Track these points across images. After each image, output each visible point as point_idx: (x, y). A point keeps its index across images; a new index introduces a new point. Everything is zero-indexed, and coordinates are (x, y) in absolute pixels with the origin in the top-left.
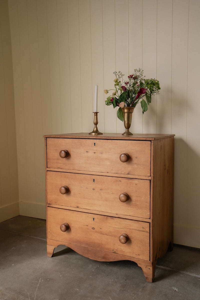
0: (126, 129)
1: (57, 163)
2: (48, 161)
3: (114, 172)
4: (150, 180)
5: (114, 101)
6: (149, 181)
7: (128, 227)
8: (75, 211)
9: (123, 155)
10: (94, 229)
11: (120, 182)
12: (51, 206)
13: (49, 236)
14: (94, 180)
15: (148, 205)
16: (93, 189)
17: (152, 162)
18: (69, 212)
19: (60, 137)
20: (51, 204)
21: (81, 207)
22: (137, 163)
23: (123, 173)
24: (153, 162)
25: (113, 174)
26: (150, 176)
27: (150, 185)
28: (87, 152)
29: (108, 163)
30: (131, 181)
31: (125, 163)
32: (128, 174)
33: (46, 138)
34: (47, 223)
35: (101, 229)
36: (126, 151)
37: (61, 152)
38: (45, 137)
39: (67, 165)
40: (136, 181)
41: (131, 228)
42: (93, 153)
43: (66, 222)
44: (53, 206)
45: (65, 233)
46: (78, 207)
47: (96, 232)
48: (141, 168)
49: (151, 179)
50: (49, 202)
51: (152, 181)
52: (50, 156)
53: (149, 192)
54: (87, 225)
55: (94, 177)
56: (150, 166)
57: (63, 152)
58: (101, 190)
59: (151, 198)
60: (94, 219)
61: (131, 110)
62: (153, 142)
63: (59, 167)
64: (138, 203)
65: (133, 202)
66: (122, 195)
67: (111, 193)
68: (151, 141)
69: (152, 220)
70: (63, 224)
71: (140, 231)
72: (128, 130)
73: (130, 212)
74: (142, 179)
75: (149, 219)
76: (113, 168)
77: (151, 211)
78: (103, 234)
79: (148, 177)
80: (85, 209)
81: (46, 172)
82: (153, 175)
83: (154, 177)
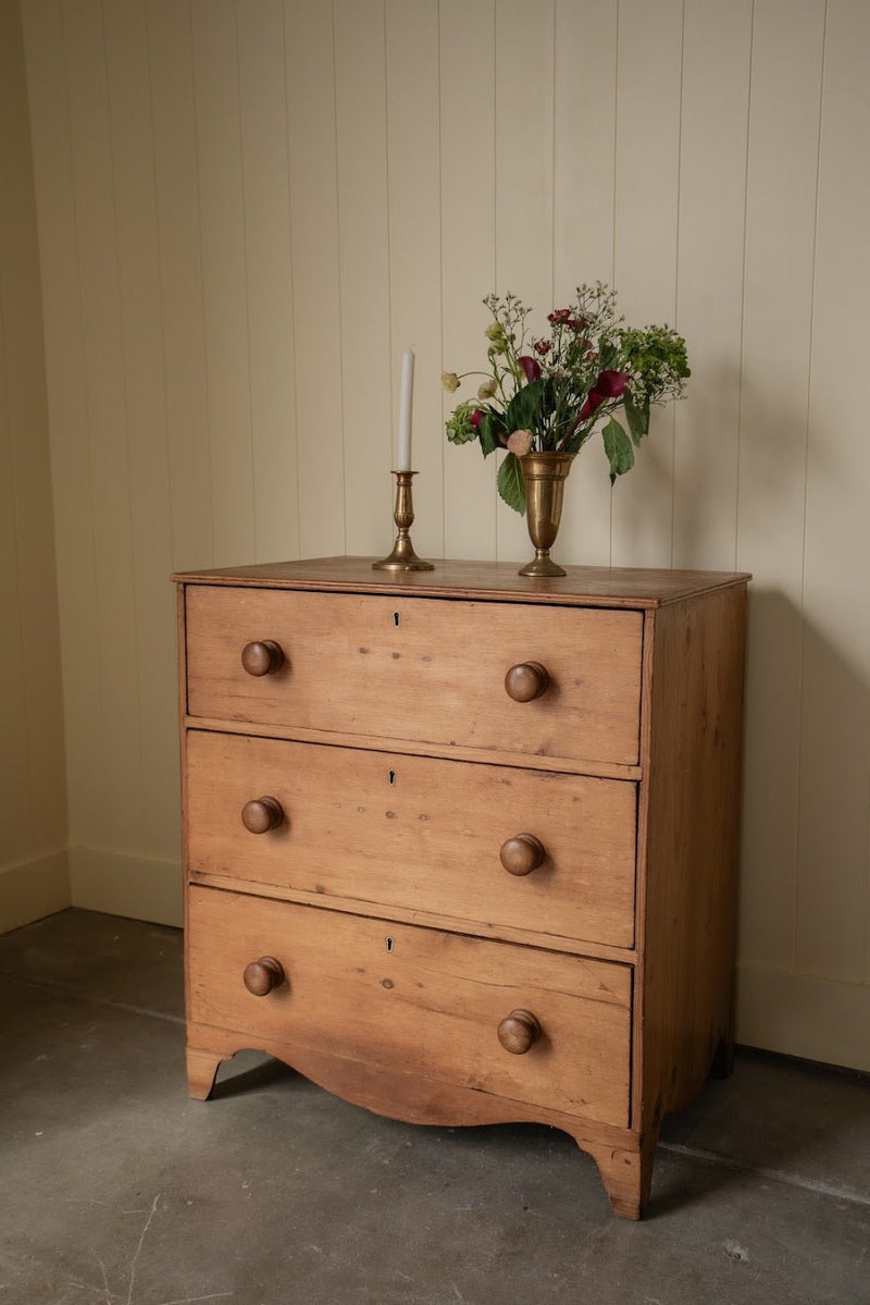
0: (537, 547)
1: (231, 696)
2: (192, 684)
3: (478, 741)
4: (638, 783)
5: (486, 424)
6: (631, 787)
7: (537, 984)
8: (308, 905)
9: (519, 671)
10: (392, 987)
11: (505, 786)
12: (206, 880)
13: (194, 1009)
15: (629, 889)
16: (390, 815)
17: (647, 704)
18: (282, 913)
19: (246, 584)
20: (205, 874)
21: (337, 892)
22: (581, 706)
23: (520, 747)
24: (650, 703)
25: (477, 752)
26: (638, 765)
27: (634, 804)
28: (363, 651)
29: (453, 702)
30: (552, 783)
31: (528, 706)
32: (542, 752)
33: (181, 586)
35: (420, 986)
36: (531, 650)
37: (246, 651)
38: (179, 583)
39: (274, 706)
40: (576, 786)
41: (551, 988)
42: (390, 658)
43: (267, 951)
44: (212, 884)
45: (264, 1001)
46: (321, 891)
47: (400, 998)
48: (600, 727)
49: (639, 778)
50: (195, 866)
51: (645, 788)
52: (199, 664)
53: (630, 835)
54: (360, 966)
55: (391, 761)
56: (637, 721)
57: (257, 649)
58: (423, 817)
59: (639, 861)
60: (390, 942)
61: (558, 466)
62: (651, 618)
63: (241, 712)
64: (582, 882)
65: (562, 877)
66: (513, 845)
67: (468, 832)
68: (642, 611)
69: (645, 955)
70: (253, 964)
71: (589, 1002)
72: (544, 555)
73: (547, 916)
74: (600, 778)
75: (631, 949)
76: (474, 723)
77: (637, 917)
78: (429, 1009)
79: (629, 770)
80: (351, 898)
81: (184, 734)
82: (649, 760)
83: (653, 770)
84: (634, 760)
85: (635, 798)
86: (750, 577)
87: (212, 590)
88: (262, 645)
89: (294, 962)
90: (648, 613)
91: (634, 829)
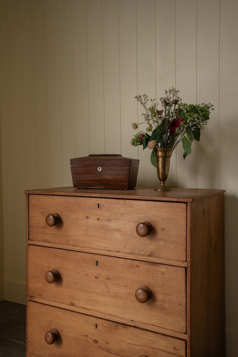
1: (43, 233)
2: (30, 229)
3: (128, 251)
4: (186, 268)
5: (144, 139)
6: (184, 270)
7: (150, 345)
8: (68, 310)
9: (141, 225)
10: (97, 343)
11: (137, 268)
12: (34, 299)
13: (29, 348)
14: (97, 262)
15: (183, 309)
16: (96, 277)
17: (188, 238)
18: (60, 313)
19: (48, 194)
20: (34, 297)
21: (78, 305)
22: (164, 238)
23: (142, 253)
24: (190, 238)
25: (127, 255)
26: (186, 261)
27: (185, 276)
28: (87, 217)
29: (118, 236)
30: (154, 267)
31: (145, 238)
32: (150, 255)
33: (27, 195)
34: (28, 327)
35: (107, 343)
36: (145, 218)
37: (47, 217)
38: (27, 194)
39: (57, 237)
40: (163, 269)
41: (155, 347)
42: (96, 220)
43: (54, 327)
44: (36, 301)
45: (53, 346)
46: (72, 305)
47: (100, 347)
48: (171, 246)
49: (187, 266)
50: (30, 294)
51: (189, 270)
52: (33, 222)
53: (184, 288)
54: (86, 334)
55: (97, 258)
56: (185, 245)
57: (51, 217)
58: (108, 278)
59: (187, 299)
60: (96, 325)
61: (168, 152)
62: (189, 205)
63: (47, 239)
64: (166, 306)
65: (158, 303)
66: (140, 291)
67: (124, 285)
68: (186, 203)
69: (190, 337)
70: (48, 332)
71: (170, 354)
72: (163, 184)
73: (153, 318)
74: (172, 266)
75: (185, 334)
76: (126, 244)
77: (187, 321)
78: (110, 353)
79: (183, 263)
80: (83, 308)
81: (28, 246)
82: (190, 260)
83: (192, 263)
84: (185, 259)
85: (185, 274)
86: (225, 191)
87: (37, 196)
88: (53, 215)
89: (63, 331)
90: (188, 204)
91: (185, 286)
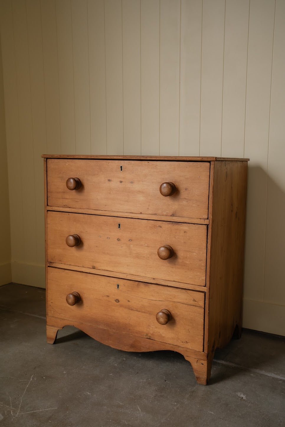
1: (63, 198)
2: (49, 195)
3: (150, 212)
4: (207, 225)
6: (205, 227)
7: (171, 300)
8: (90, 273)
9: (165, 185)
10: (119, 302)
11: (160, 228)
13: (49, 311)
15: (204, 264)
16: (119, 240)
17: (211, 196)
18: (81, 276)
19: (68, 158)
20: (53, 263)
21: (99, 268)
22: (187, 198)
23: (165, 213)
25: (150, 216)
26: (208, 219)
27: (206, 233)
28: (109, 180)
29: (141, 198)
30: (176, 227)
31: (168, 198)
32: (173, 215)
33: (45, 159)
35: (129, 301)
36: (169, 178)
37: (68, 181)
38: (45, 158)
39: (78, 202)
40: (185, 227)
41: (175, 301)
42: (119, 183)
43: (75, 290)
44: (55, 266)
45: (73, 307)
46: (94, 268)
47: (121, 306)
48: (194, 205)
50: (50, 260)
51: (210, 227)
52: (52, 187)
53: (205, 245)
54: (107, 295)
55: (119, 220)
56: (208, 203)
57: (72, 180)
58: (130, 240)
59: (208, 254)
60: (118, 286)
63: (66, 204)
64: (187, 262)
65: (180, 260)
66: (162, 249)
67: (146, 245)
69: (209, 288)
70: (70, 294)
71: (189, 306)
73: (174, 275)
74: (194, 224)
75: (204, 286)
76: (149, 206)
78: (132, 310)
79: (205, 221)
80: (105, 270)
81: (46, 212)
82: (212, 217)
83: (213, 221)
84: (206, 217)
85: (206, 231)
87: (56, 160)
88: (74, 179)
89: (84, 293)
90: (212, 163)
91: (206, 242)
